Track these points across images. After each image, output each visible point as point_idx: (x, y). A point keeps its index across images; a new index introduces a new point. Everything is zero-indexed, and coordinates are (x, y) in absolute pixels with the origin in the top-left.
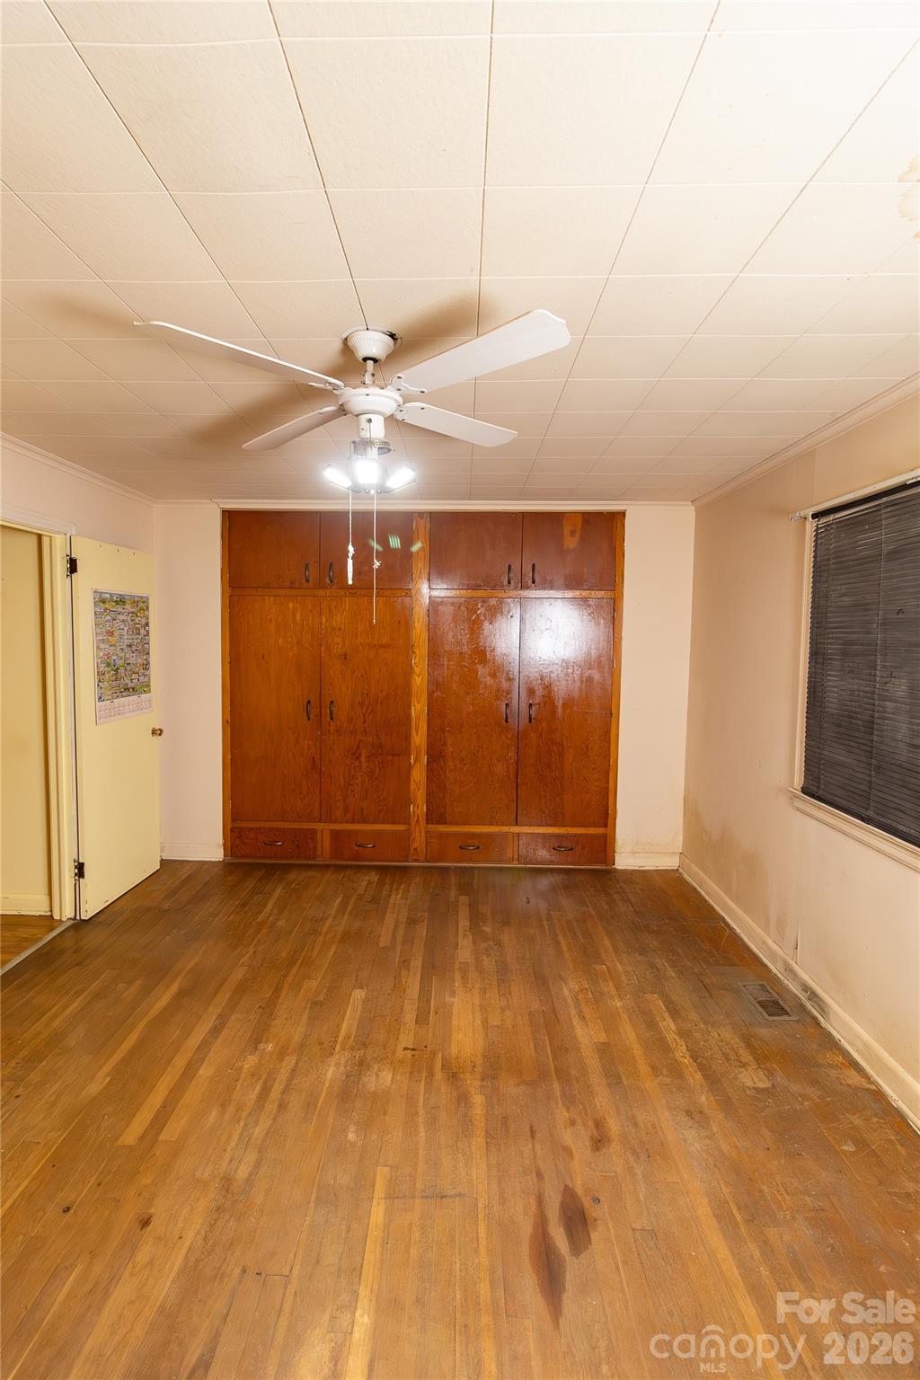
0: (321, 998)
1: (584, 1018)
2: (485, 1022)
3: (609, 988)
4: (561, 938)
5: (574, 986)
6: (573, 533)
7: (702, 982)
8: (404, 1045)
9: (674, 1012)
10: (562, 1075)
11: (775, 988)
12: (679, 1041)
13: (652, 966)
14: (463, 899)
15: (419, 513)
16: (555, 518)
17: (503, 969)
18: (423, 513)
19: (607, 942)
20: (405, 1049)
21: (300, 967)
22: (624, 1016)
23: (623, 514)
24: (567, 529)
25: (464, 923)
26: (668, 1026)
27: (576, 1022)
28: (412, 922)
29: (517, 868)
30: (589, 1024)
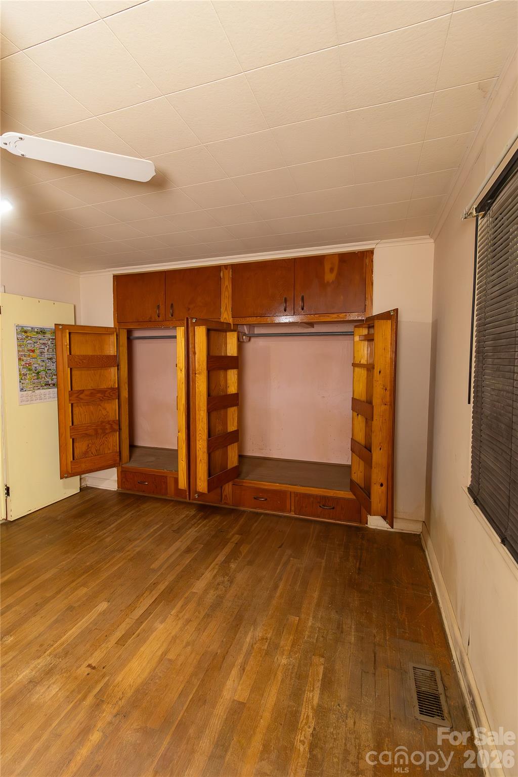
0: (76, 605)
1: (244, 670)
2: (165, 653)
3: (286, 642)
4: (281, 585)
5: (259, 633)
6: (332, 270)
7: (375, 654)
8: (90, 662)
9: (327, 684)
10: (182, 727)
11: (446, 679)
12: (310, 719)
13: (340, 627)
14: (237, 537)
15: (225, 266)
16: (319, 260)
17: (217, 605)
18: (227, 265)
19: (316, 595)
20: (89, 666)
21: (87, 576)
22: (280, 676)
23: (371, 252)
24: (327, 267)
25: (221, 557)
26: (313, 696)
27: (234, 672)
28: (188, 550)
29: (294, 517)
30: (244, 677)
